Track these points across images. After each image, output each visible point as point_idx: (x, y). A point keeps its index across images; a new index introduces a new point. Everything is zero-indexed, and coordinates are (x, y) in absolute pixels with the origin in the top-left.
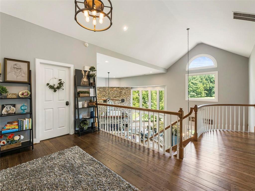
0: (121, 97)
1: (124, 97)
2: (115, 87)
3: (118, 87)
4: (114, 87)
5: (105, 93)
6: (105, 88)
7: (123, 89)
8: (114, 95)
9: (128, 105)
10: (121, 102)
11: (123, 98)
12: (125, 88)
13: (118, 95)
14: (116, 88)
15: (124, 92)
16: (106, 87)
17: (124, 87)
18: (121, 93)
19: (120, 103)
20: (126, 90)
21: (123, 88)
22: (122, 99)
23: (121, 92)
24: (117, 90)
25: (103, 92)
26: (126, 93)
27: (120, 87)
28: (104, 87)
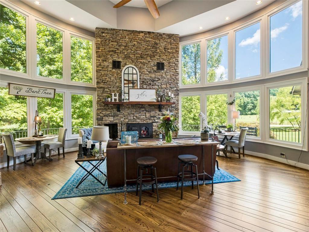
0: (156, 57)
1: (164, 59)
2: (142, 32)
3: (149, 33)
4: (140, 32)
5: (116, 43)
6: (116, 32)
7: (162, 38)
8: (140, 52)
9: (173, 77)
10: (155, 68)
11: (162, 60)
12: (165, 36)
13: (150, 53)
14: (143, 34)
15: (163, 44)
16: (120, 30)
17: (164, 34)
18: (156, 48)
19: (155, 71)
20: (169, 41)
21: (161, 35)
22: (157, 63)
23: (157, 44)
24: (148, 39)
25: (112, 42)
26: (168, 49)
27: (153, 32)
28: (114, 29)
